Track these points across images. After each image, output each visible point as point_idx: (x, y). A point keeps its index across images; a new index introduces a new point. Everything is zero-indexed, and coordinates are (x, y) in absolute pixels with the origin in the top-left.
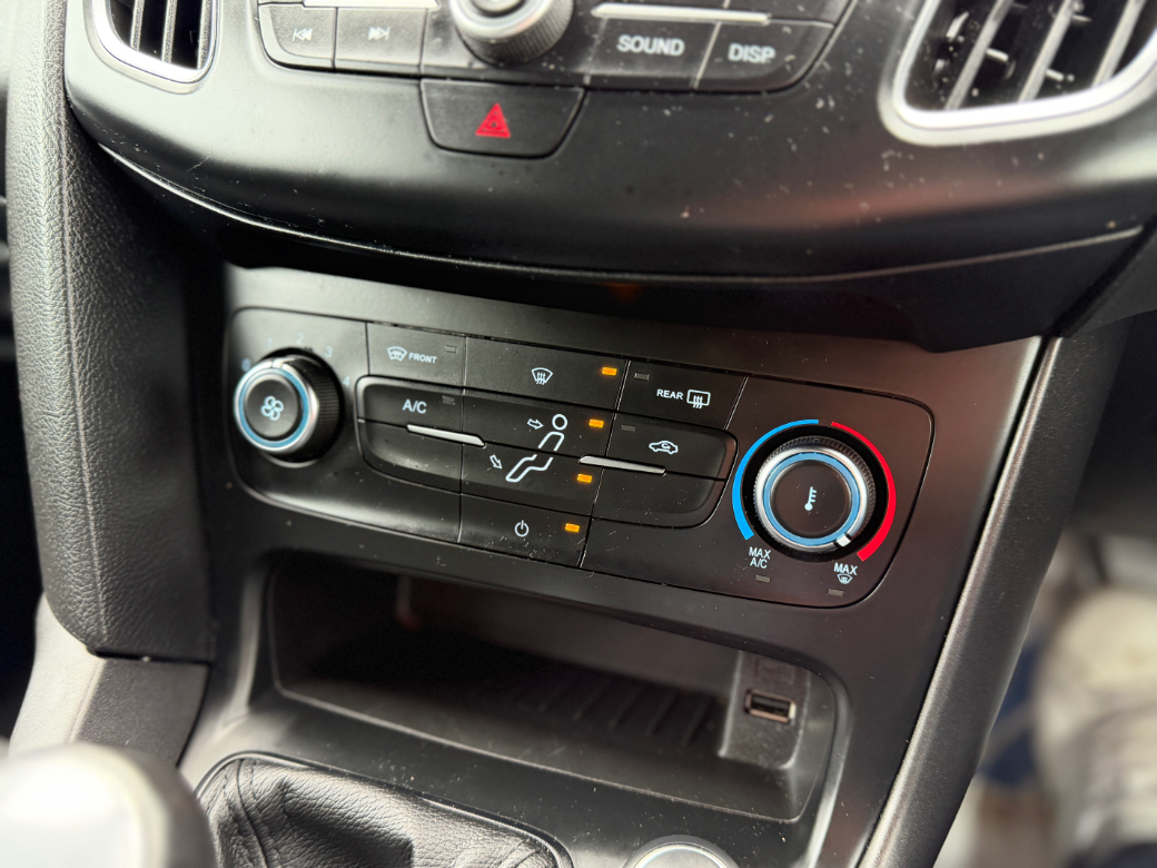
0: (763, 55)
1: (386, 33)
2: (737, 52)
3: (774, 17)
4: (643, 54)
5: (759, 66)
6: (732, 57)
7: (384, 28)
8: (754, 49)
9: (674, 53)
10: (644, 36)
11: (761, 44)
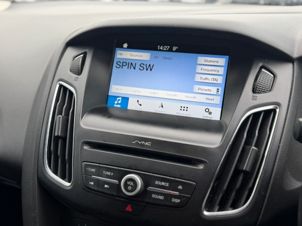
0: (178, 201)
1: (108, 187)
2: (173, 200)
3: (179, 193)
4: (156, 198)
5: (177, 203)
6: (173, 201)
7: (108, 185)
8: (177, 199)
9: (162, 199)
10: (157, 195)
11: (178, 199)
